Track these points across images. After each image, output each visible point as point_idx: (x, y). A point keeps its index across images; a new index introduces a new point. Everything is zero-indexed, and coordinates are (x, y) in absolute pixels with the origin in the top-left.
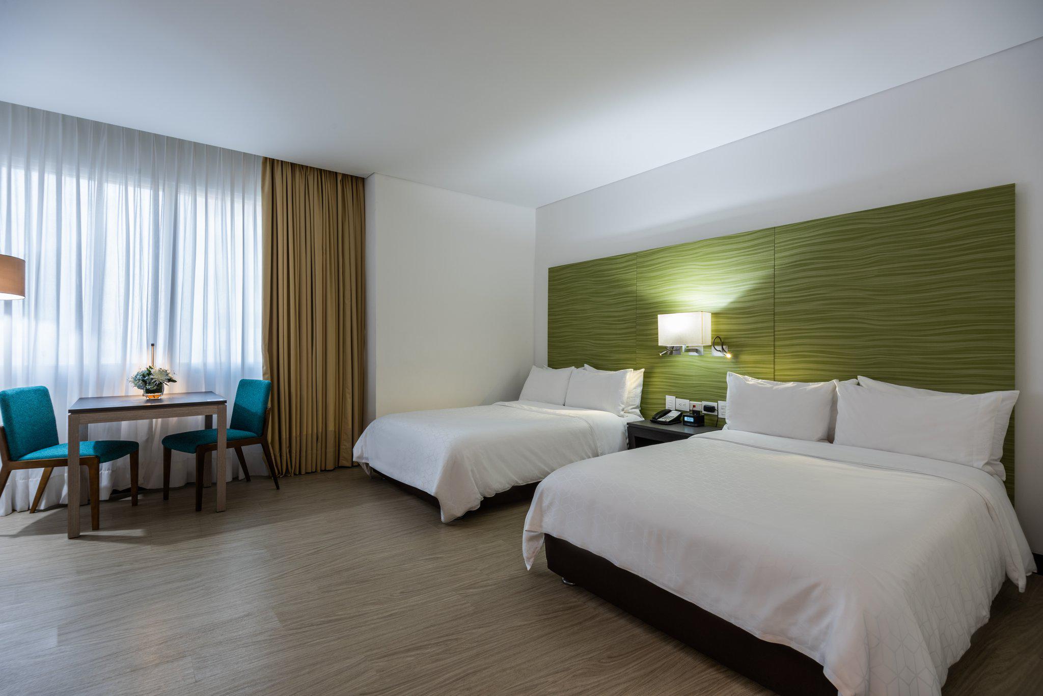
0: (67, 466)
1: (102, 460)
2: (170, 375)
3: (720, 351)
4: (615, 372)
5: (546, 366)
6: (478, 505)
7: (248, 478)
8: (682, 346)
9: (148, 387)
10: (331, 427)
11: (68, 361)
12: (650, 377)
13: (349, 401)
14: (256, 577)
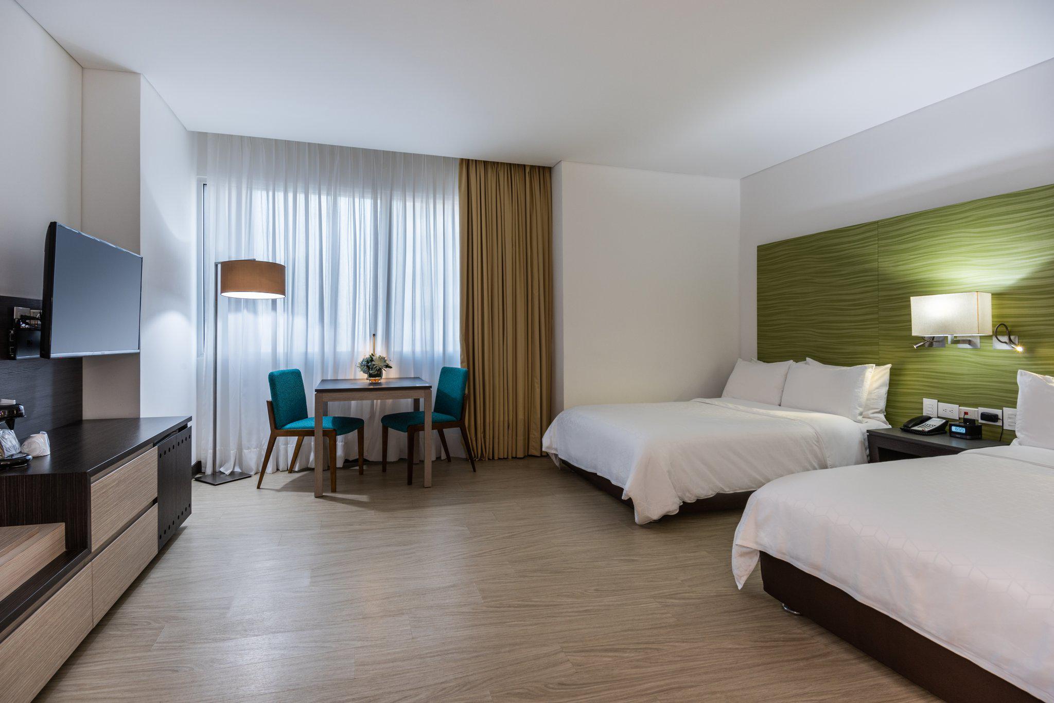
0: (314, 436)
1: (338, 432)
2: (387, 362)
3: (1005, 343)
4: (849, 368)
5: (755, 359)
6: (676, 510)
7: (449, 458)
8: (947, 337)
9: (371, 372)
10: (521, 416)
11: (314, 349)
12: (900, 375)
13: (538, 390)
14: (459, 552)
